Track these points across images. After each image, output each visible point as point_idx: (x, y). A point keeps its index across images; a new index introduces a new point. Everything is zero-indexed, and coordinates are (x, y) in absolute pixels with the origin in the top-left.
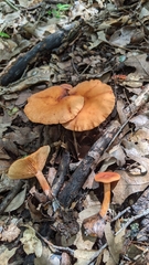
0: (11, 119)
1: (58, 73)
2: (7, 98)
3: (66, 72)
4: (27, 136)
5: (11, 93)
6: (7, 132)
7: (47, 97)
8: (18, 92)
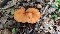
0: (7, 18)
1: (18, 2)
2: (4, 11)
3: (20, 2)
4: (12, 23)
5: (5, 10)
6: (6, 22)
7: (20, 13)
8: (7, 9)
